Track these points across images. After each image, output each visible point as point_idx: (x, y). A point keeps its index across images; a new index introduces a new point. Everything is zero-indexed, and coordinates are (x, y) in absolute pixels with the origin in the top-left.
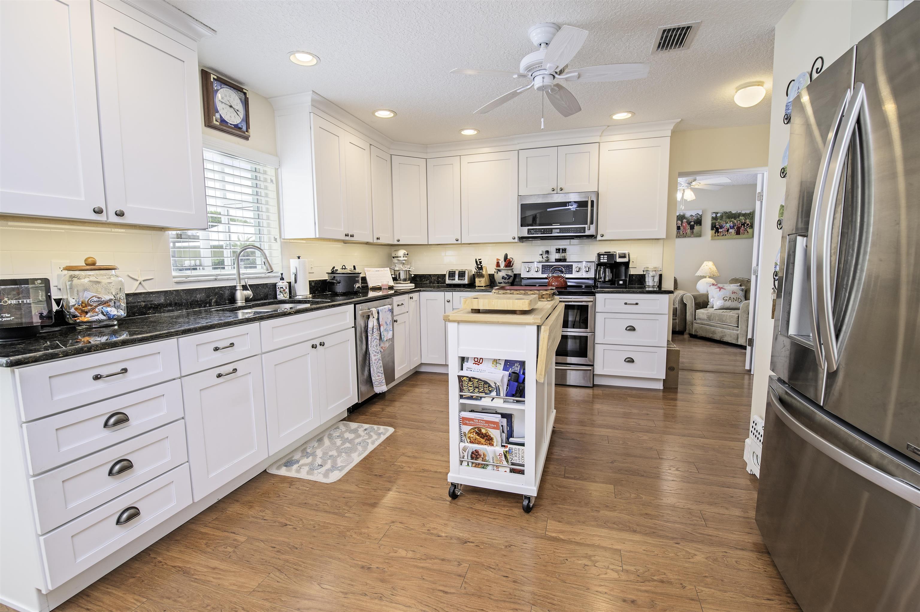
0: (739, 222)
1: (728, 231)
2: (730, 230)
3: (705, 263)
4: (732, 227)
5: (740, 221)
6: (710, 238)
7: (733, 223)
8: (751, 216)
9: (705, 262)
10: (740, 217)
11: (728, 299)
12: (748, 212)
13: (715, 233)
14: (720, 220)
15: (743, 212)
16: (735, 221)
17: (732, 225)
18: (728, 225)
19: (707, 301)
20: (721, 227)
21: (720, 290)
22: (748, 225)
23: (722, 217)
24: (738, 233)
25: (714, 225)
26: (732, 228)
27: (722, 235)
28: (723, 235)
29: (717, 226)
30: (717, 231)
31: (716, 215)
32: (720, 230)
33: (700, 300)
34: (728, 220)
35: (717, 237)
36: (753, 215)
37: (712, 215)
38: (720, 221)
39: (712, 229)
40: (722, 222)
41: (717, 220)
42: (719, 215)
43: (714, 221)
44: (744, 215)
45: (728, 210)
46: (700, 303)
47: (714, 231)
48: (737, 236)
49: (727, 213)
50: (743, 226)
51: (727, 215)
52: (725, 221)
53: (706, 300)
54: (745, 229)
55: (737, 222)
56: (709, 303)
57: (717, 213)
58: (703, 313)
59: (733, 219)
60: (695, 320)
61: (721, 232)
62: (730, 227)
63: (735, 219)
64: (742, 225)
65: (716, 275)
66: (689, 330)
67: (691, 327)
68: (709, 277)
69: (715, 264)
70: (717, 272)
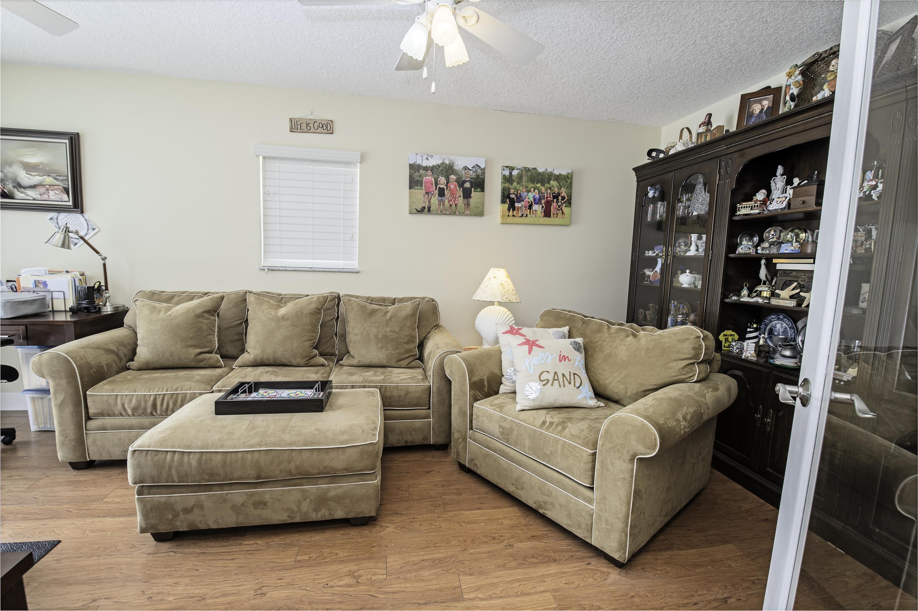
0: (549, 191)
1: (530, 207)
2: (535, 207)
3: (492, 272)
4: (537, 200)
5: (550, 188)
6: (499, 220)
7: (540, 192)
8: (569, 181)
9: (491, 270)
10: (552, 182)
11: (551, 377)
12: (564, 173)
13: (509, 210)
14: (518, 183)
15: (557, 172)
16: (543, 189)
17: (537, 196)
18: (530, 196)
19: (499, 374)
20: (520, 199)
21: (530, 352)
22: (563, 198)
23: (520, 177)
24: (547, 214)
25: (506, 194)
26: (537, 201)
27: (520, 214)
28: (522, 216)
29: (512, 196)
30: (512, 207)
31: (511, 173)
32: (517, 205)
33: (483, 374)
34: (531, 185)
35: (511, 219)
36: (571, 179)
37: (504, 172)
38: (518, 186)
39: (503, 202)
40: (521, 188)
41: (512, 184)
42: (515, 173)
43: (507, 185)
44: (558, 178)
45: (531, 166)
46: (482, 381)
47: (506, 206)
48: (546, 219)
49: (529, 170)
50: (555, 200)
51: (529, 174)
52: (527, 187)
53: (497, 371)
54: (559, 206)
55: (546, 190)
56: (503, 380)
57: (512, 169)
58: (489, 413)
59: (539, 185)
60: (471, 429)
61: (519, 208)
62: (535, 199)
63: (543, 185)
64: (554, 197)
65: (514, 299)
66: (458, 454)
67: (460, 447)
68: (500, 304)
69: (510, 275)
70: (514, 292)
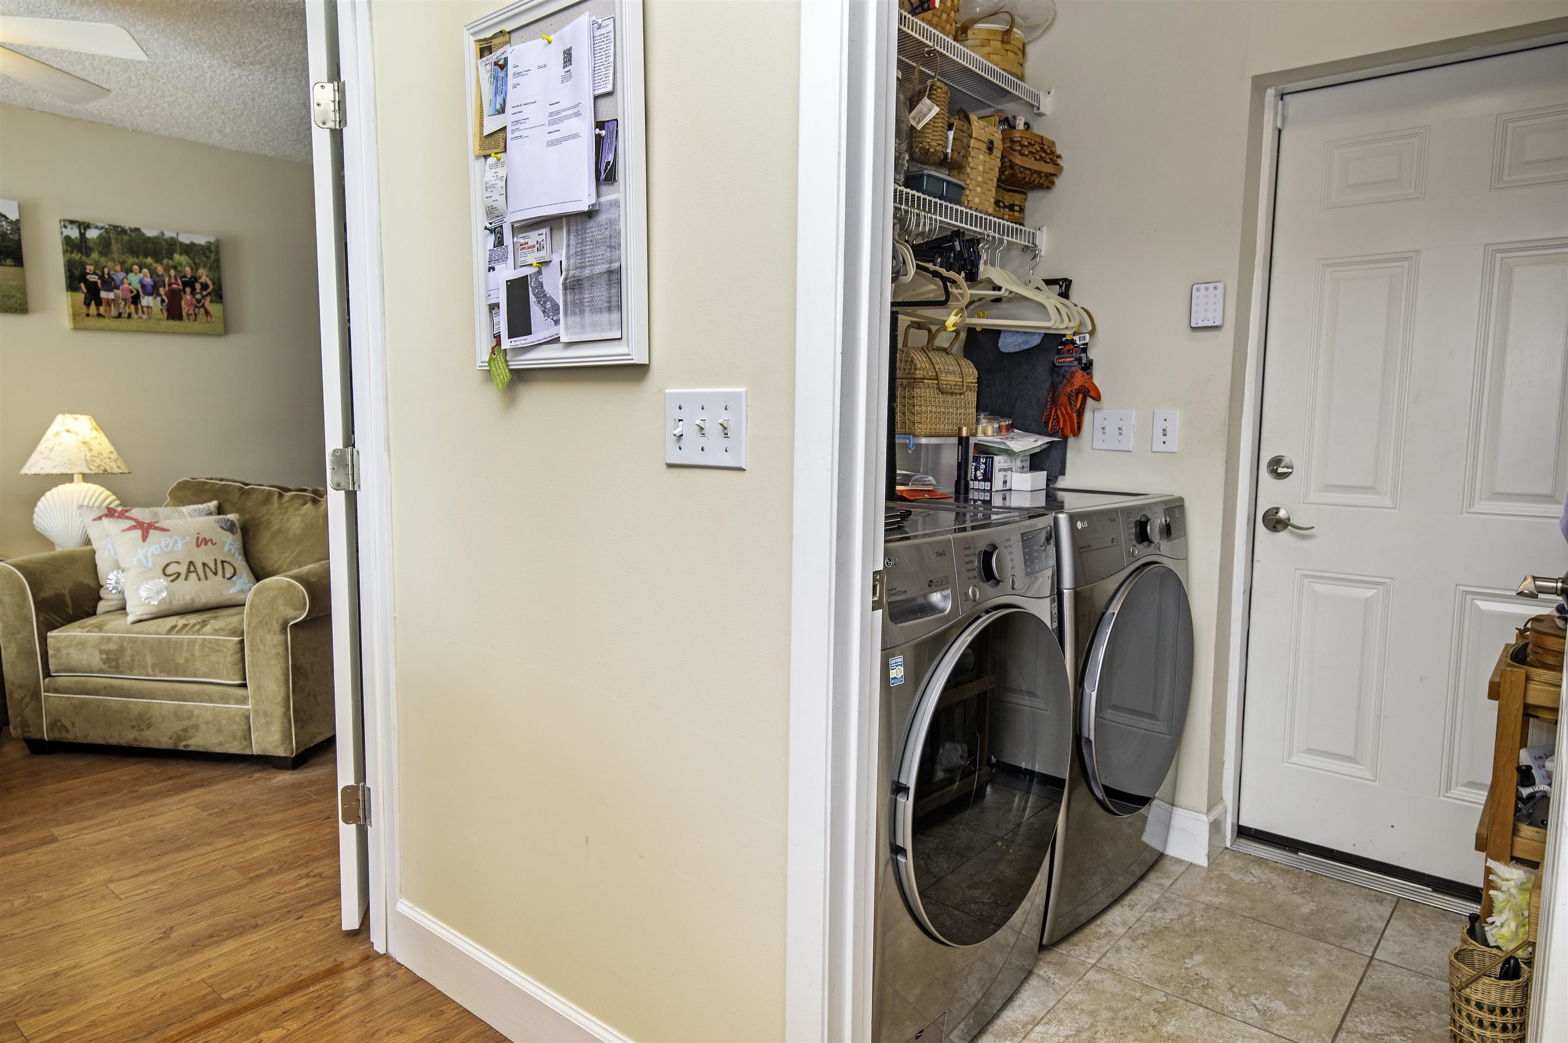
0: (172, 272)
1: (136, 300)
2: (146, 301)
3: (62, 422)
4: (149, 289)
5: (175, 268)
6: (65, 320)
7: (153, 273)
8: (213, 256)
9: (60, 418)
10: (177, 257)
11: (183, 569)
12: (201, 240)
13: (87, 304)
14: (101, 254)
15: (185, 239)
16: (160, 269)
17: (148, 280)
18: (134, 280)
19: (93, 584)
20: (110, 284)
21: (145, 538)
22: (204, 286)
23: (105, 243)
24: (174, 312)
25: (77, 272)
26: (153, 291)
27: (114, 312)
28: (120, 316)
29: (93, 278)
30: (93, 296)
31: (82, 235)
32: (104, 294)
33: (60, 586)
34: (131, 260)
35: (93, 322)
36: (217, 253)
37: (67, 232)
38: (103, 260)
39: (72, 286)
40: (110, 264)
41: (88, 255)
42: (92, 234)
43: (76, 256)
44: (189, 249)
45: (128, 223)
46: (59, 597)
47: (80, 297)
48: (172, 323)
49: (124, 231)
50: (188, 290)
51: (126, 238)
52: (123, 263)
53: (88, 581)
54: (198, 301)
55: (167, 269)
56: (102, 593)
57: (84, 226)
58: (82, 644)
59: (149, 260)
60: (47, 674)
61: (109, 302)
62: (143, 286)
63: (158, 260)
64: (185, 284)
65: (113, 467)
66: (24, 724)
67: (28, 711)
68: (86, 478)
69: (102, 425)
70: (115, 455)
